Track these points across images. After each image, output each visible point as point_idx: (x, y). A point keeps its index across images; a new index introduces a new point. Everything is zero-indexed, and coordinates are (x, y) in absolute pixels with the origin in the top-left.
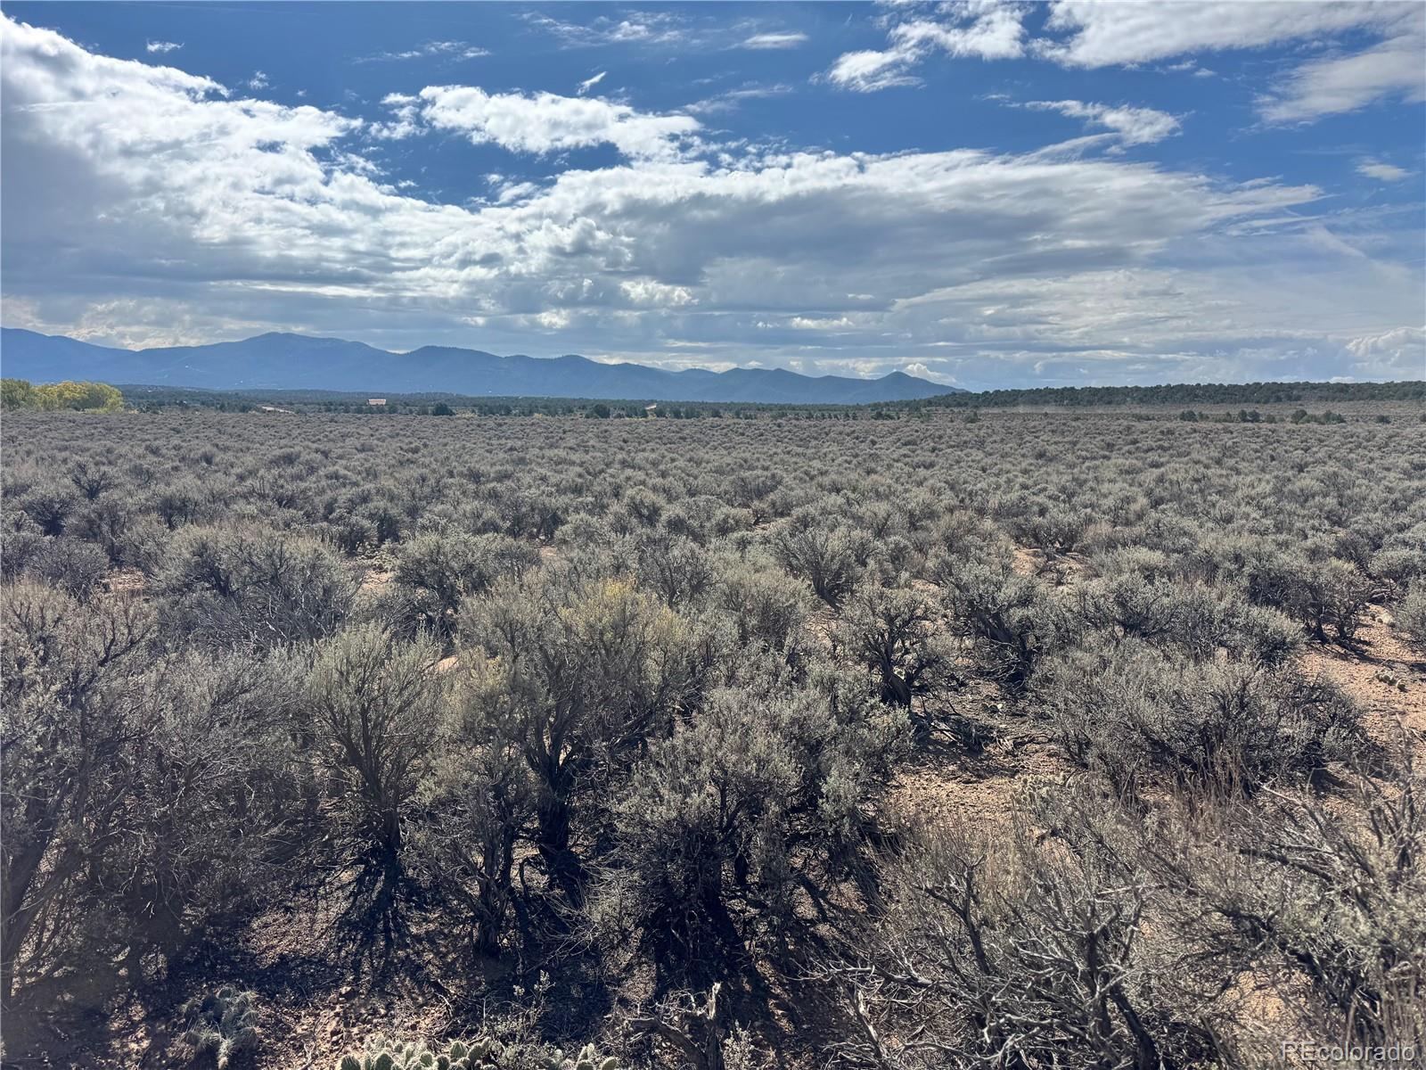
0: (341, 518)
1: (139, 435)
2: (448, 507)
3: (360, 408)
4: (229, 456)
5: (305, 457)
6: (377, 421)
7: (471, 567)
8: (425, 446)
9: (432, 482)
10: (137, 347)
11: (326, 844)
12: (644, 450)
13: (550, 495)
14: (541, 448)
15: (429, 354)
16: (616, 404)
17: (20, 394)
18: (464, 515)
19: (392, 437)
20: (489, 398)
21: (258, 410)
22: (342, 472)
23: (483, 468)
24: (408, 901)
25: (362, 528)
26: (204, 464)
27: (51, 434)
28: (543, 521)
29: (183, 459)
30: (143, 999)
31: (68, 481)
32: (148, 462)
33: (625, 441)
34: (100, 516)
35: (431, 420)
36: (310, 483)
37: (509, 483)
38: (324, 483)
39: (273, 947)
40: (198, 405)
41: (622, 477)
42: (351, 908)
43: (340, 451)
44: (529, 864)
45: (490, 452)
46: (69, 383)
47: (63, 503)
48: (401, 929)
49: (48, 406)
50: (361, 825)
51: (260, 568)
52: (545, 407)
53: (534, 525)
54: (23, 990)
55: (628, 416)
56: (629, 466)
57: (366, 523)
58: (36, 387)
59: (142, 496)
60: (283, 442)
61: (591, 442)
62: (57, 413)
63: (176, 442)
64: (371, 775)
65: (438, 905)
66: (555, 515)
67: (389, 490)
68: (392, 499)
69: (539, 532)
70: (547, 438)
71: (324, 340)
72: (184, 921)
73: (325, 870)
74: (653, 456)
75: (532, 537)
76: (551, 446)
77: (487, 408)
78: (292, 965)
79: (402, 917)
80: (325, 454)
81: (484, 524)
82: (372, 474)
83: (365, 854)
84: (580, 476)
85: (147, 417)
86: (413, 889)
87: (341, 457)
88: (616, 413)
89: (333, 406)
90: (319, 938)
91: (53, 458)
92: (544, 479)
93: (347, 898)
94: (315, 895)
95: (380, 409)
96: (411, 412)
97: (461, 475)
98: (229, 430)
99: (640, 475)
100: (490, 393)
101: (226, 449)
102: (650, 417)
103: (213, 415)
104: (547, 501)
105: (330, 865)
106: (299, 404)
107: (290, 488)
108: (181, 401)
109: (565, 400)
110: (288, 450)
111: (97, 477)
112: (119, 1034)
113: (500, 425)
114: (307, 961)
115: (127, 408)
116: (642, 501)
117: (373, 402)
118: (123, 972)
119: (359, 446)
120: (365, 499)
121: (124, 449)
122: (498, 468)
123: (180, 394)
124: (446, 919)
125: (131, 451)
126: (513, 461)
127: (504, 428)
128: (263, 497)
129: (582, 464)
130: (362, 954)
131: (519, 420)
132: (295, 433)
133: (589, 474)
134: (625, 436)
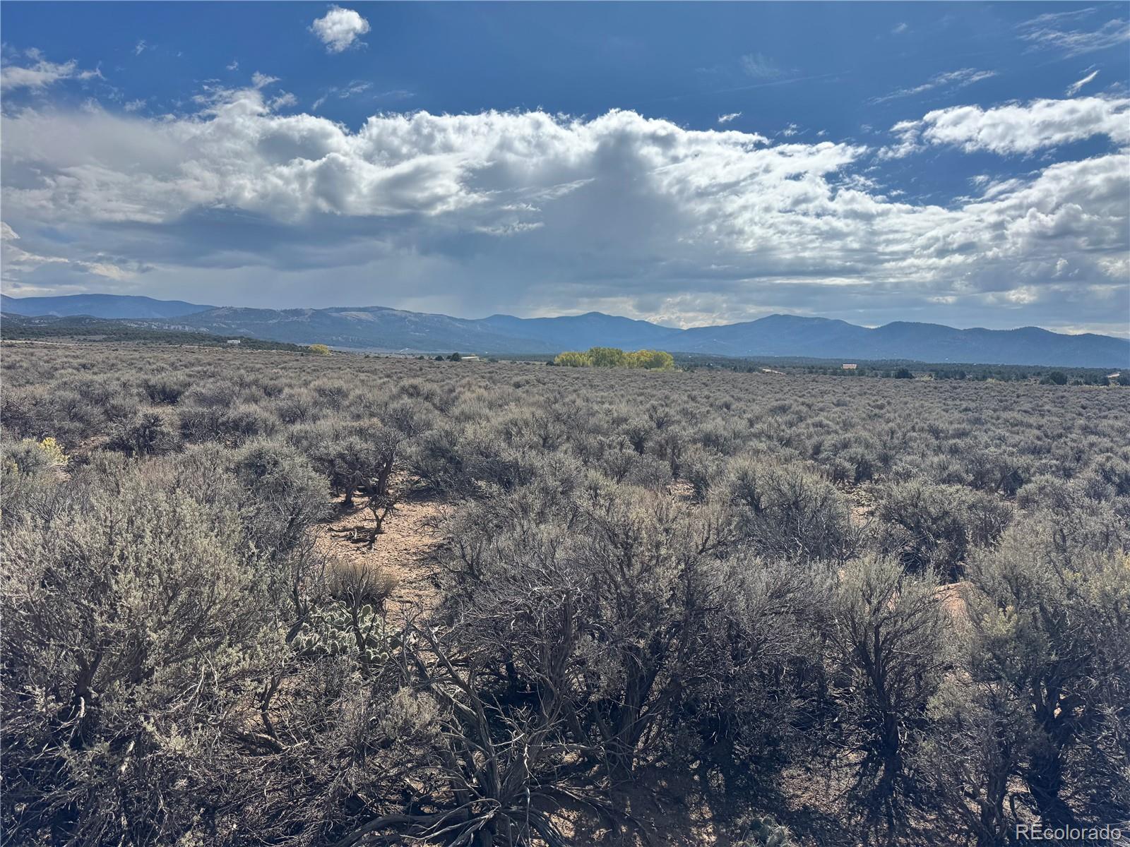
0: (828, 459)
1: (683, 387)
2: (917, 458)
3: (836, 371)
4: (741, 405)
5: (795, 407)
6: (848, 382)
7: (946, 513)
8: (889, 403)
9: (900, 434)
10: (685, 326)
11: (835, 725)
12: (1105, 417)
13: (1012, 454)
14: (995, 410)
15: (896, 329)
16: (1073, 372)
17: (616, 358)
18: (932, 466)
19: (860, 395)
20: (945, 365)
21: (759, 371)
22: (826, 422)
23: (942, 425)
24: (906, 796)
25: (844, 468)
26: (725, 410)
27: (632, 384)
28: (1003, 478)
29: (711, 405)
30: (710, 803)
31: (646, 417)
32: (691, 406)
33: (1084, 408)
34: (667, 442)
35: (891, 382)
36: (801, 429)
37: (968, 440)
38: (812, 429)
39: (798, 796)
40: (719, 367)
41: (1085, 442)
42: (857, 785)
43: (821, 405)
44: (1020, 799)
45: (947, 411)
46: (644, 351)
47: (647, 432)
48: (902, 817)
49: (631, 365)
50: (865, 718)
51: (785, 495)
52: (999, 373)
53: (995, 481)
54: (639, 768)
55: (1086, 383)
56: (1092, 433)
57: (847, 465)
58: (625, 353)
59: (691, 431)
60: (778, 396)
61: (1047, 407)
62: (636, 370)
63: (706, 393)
64: (879, 679)
65: (934, 809)
66: (1016, 473)
67: (866, 439)
68: (867, 446)
69: (998, 487)
70: (1001, 401)
71: (813, 319)
72: (735, 754)
73: (836, 747)
74: (1119, 424)
75: (992, 491)
76: (1005, 409)
77: (942, 373)
78: (813, 816)
79: (902, 808)
80: (809, 406)
81: (949, 475)
82: (847, 426)
83: (868, 743)
84: (1039, 438)
85: (688, 374)
86: (910, 788)
87: (822, 410)
88: (1073, 380)
89: (814, 369)
90: (834, 801)
91: (635, 400)
92: (1002, 439)
93: (854, 776)
94: (828, 765)
95: (851, 373)
96: (876, 375)
97: (922, 430)
98: (740, 385)
99: (1106, 442)
100: (947, 360)
101: (739, 399)
102: (1112, 386)
103: (729, 374)
104: (1009, 460)
105: (841, 743)
106: (790, 368)
107: (788, 432)
108: (709, 364)
109: (1018, 367)
110: (783, 402)
111: (662, 415)
112: (695, 823)
113: (955, 388)
114: (824, 817)
115: (676, 368)
116: (1112, 469)
117: (846, 366)
118: (696, 777)
119: (835, 402)
120: (846, 445)
121: (675, 397)
122: (956, 426)
123: (709, 359)
124: (942, 824)
125: (680, 397)
126: (968, 420)
127: (958, 390)
128: (770, 438)
129: (1039, 428)
130: (869, 828)
131: (973, 384)
132: (786, 389)
133: (1047, 436)
134: (1084, 402)
